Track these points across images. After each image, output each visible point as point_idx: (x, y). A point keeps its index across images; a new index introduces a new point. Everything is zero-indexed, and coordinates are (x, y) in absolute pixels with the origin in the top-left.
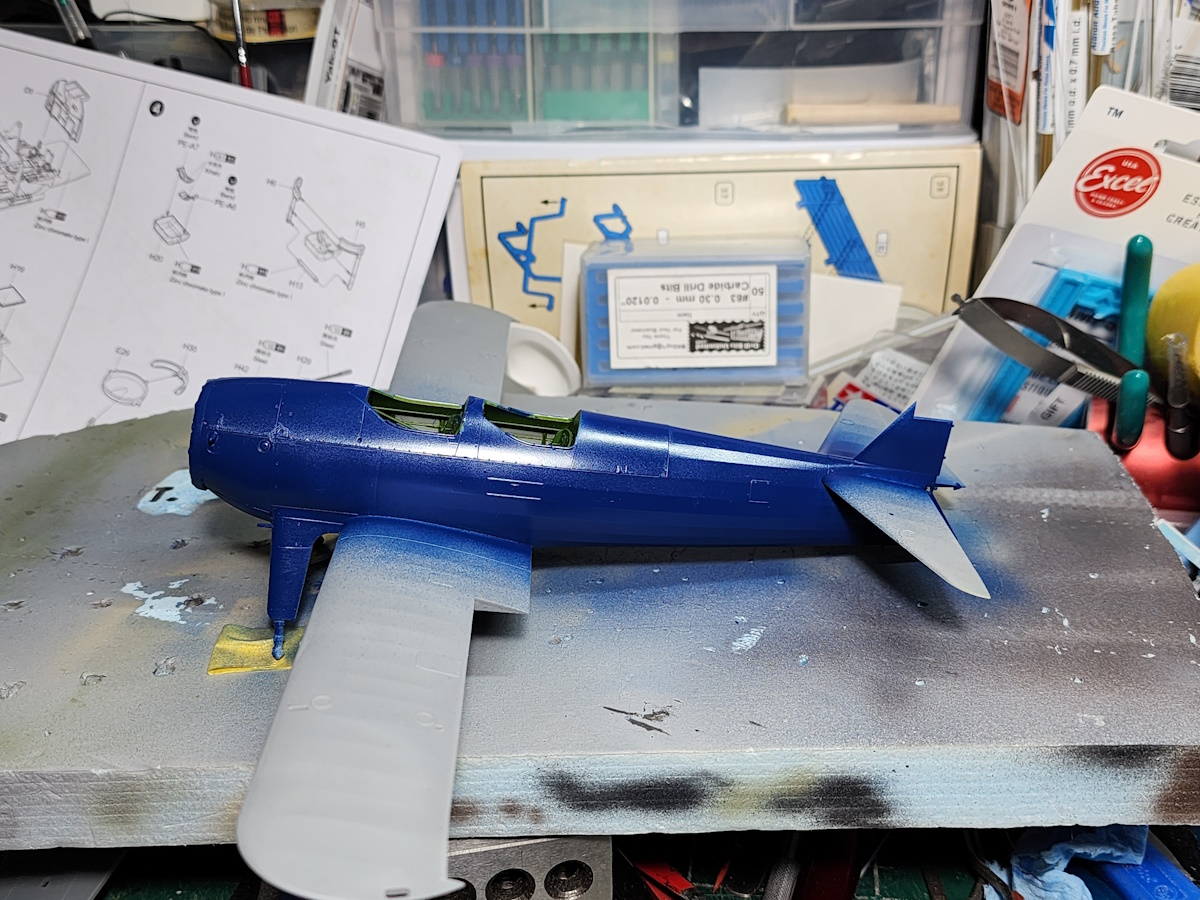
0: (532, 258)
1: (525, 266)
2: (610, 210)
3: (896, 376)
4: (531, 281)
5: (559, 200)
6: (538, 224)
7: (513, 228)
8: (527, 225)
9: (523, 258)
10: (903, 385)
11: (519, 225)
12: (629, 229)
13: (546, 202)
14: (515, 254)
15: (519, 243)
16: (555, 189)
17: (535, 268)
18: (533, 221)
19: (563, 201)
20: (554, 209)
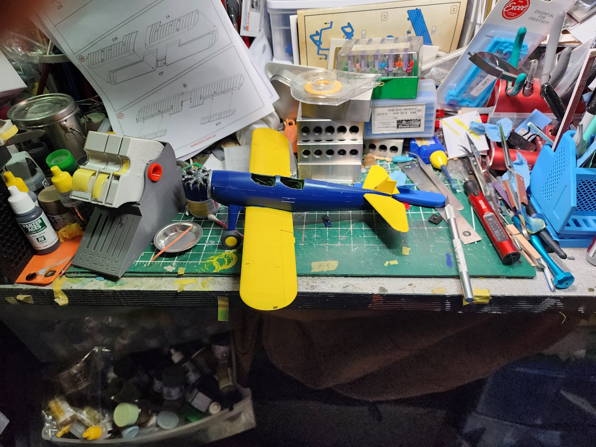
0: (321, 43)
1: (317, 45)
2: (347, 25)
3: (438, 75)
4: (320, 51)
5: (330, 22)
6: (323, 31)
7: (315, 33)
8: (319, 32)
9: (318, 43)
10: (439, 78)
11: (317, 32)
12: (353, 31)
13: (326, 23)
14: (315, 42)
15: (317, 38)
16: (328, 19)
17: (322, 46)
18: (321, 30)
19: (332, 22)
20: (328, 25)
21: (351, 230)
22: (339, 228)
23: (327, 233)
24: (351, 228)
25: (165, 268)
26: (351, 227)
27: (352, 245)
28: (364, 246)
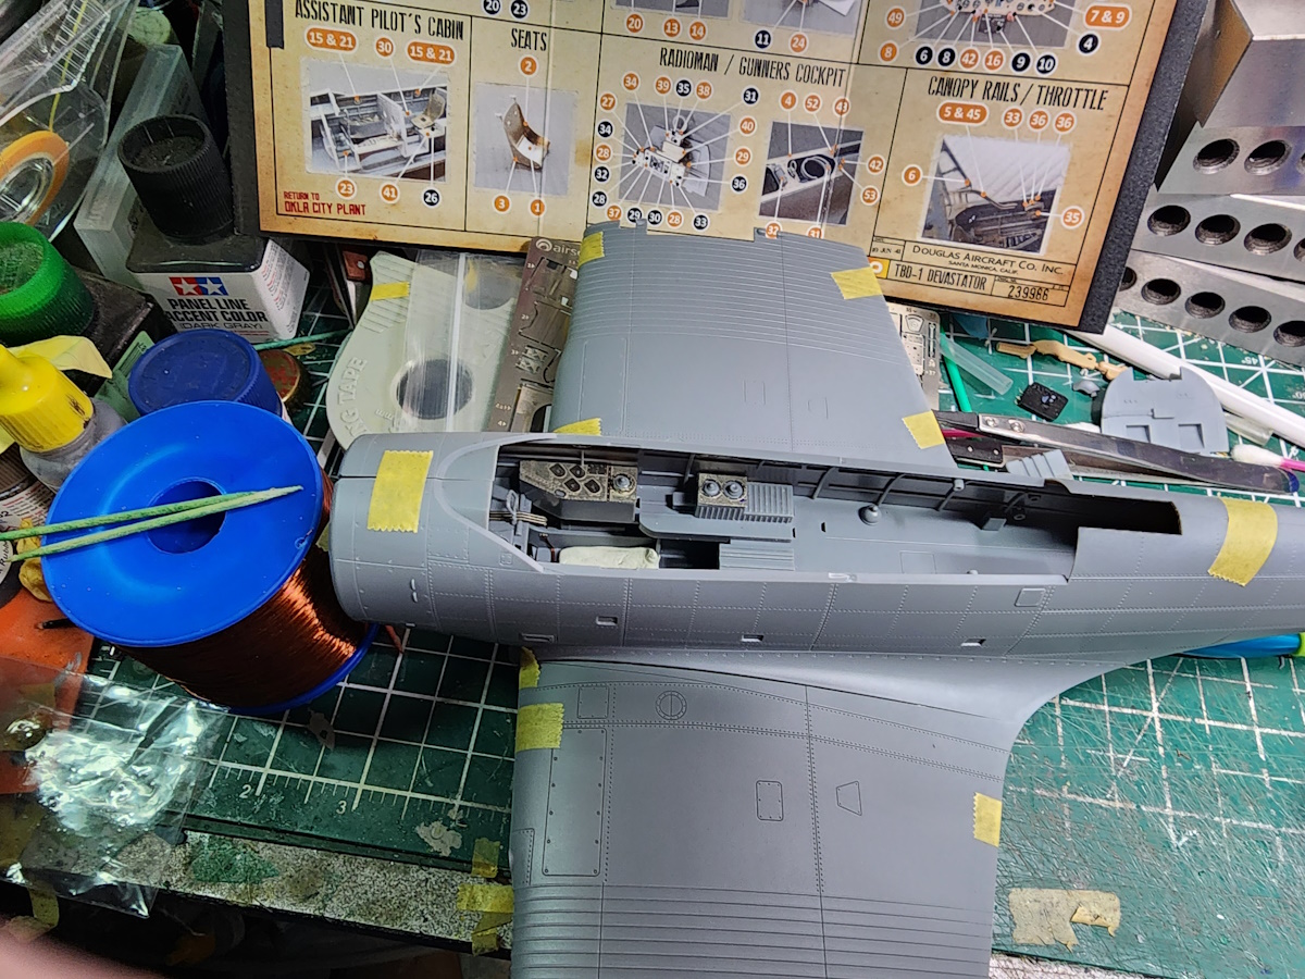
21: (1157, 726)
22: (1106, 708)
23: (1060, 730)
24: (1155, 714)
25: (421, 830)
26: (1155, 705)
27: (1168, 811)
28: (1218, 825)
